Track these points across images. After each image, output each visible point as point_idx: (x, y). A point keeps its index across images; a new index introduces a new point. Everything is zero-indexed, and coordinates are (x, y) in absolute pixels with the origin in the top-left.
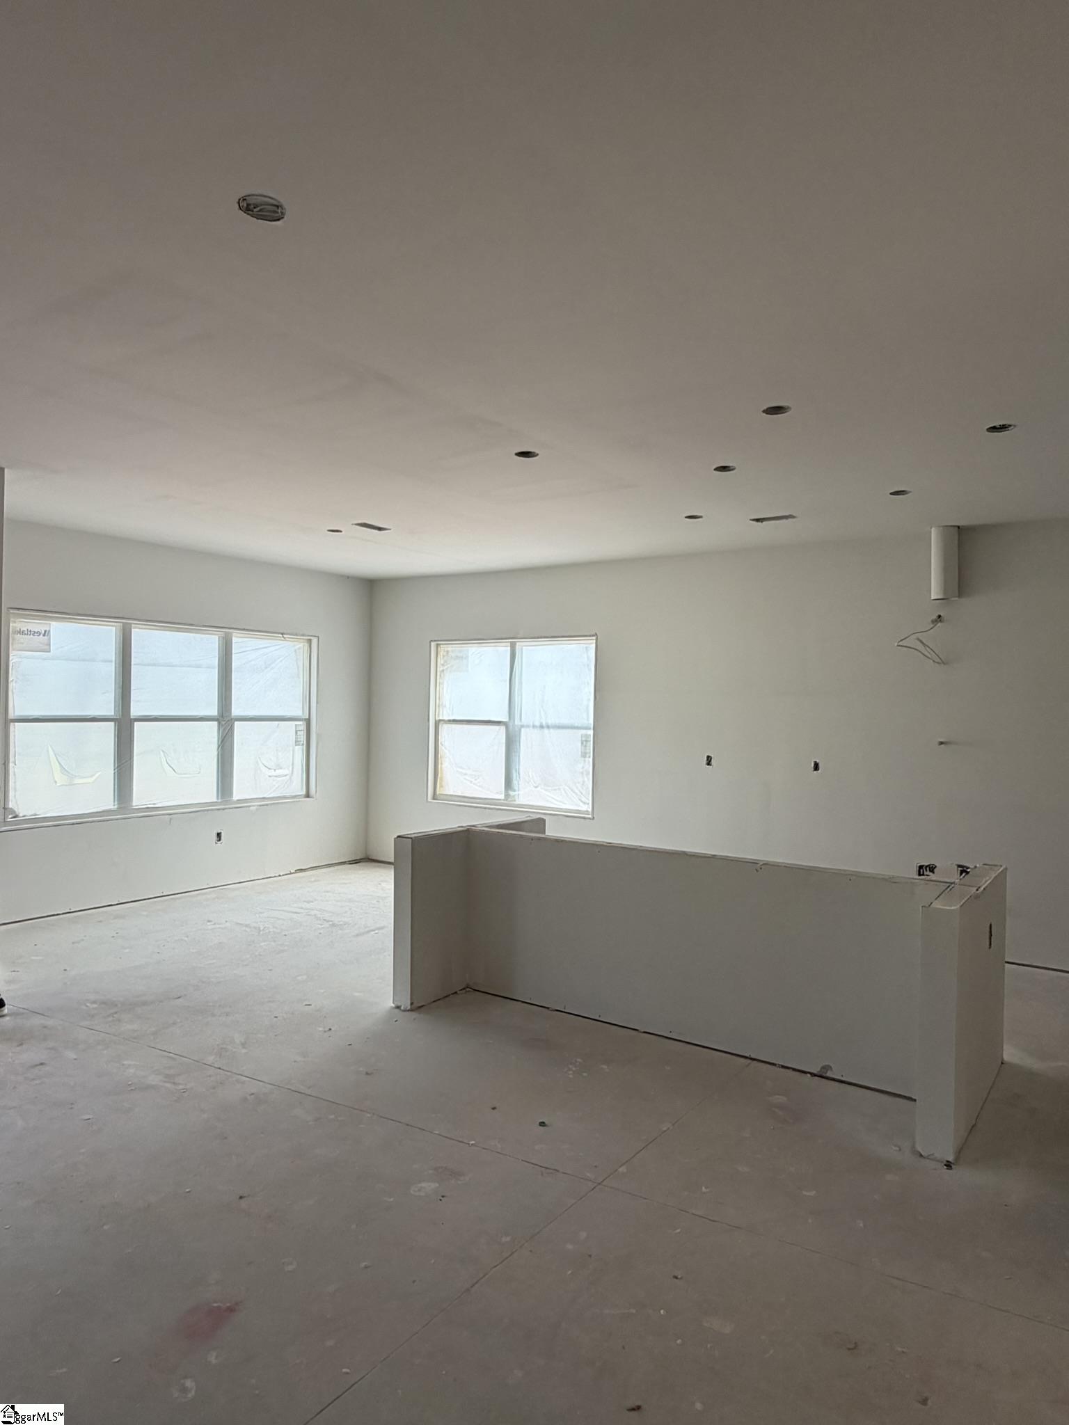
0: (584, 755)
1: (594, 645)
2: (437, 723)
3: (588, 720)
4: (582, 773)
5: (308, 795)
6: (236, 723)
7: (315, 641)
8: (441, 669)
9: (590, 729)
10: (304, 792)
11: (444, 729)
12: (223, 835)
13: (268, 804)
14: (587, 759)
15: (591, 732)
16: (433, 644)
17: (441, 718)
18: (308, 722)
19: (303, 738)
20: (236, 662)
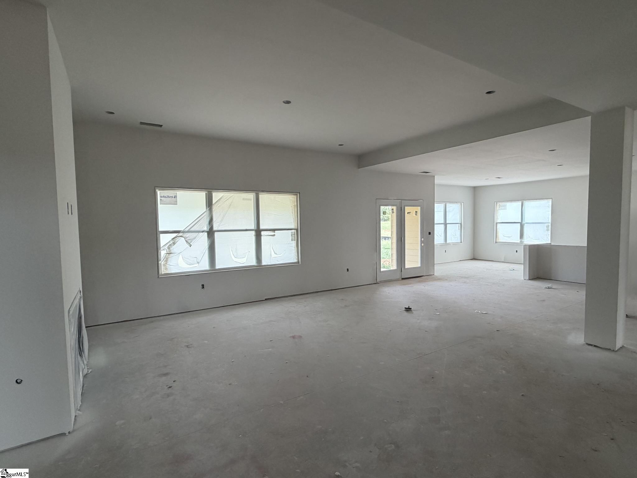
0: (548, 230)
1: (551, 201)
2: (497, 223)
3: (548, 221)
4: (547, 235)
5: (461, 242)
6: (448, 225)
7: (462, 204)
8: (498, 209)
9: (549, 223)
10: (460, 242)
11: (499, 225)
12: (446, 251)
13: (454, 244)
14: (548, 231)
15: (550, 224)
16: (495, 203)
17: (498, 222)
18: (461, 224)
19: (460, 228)
20: (447, 210)
